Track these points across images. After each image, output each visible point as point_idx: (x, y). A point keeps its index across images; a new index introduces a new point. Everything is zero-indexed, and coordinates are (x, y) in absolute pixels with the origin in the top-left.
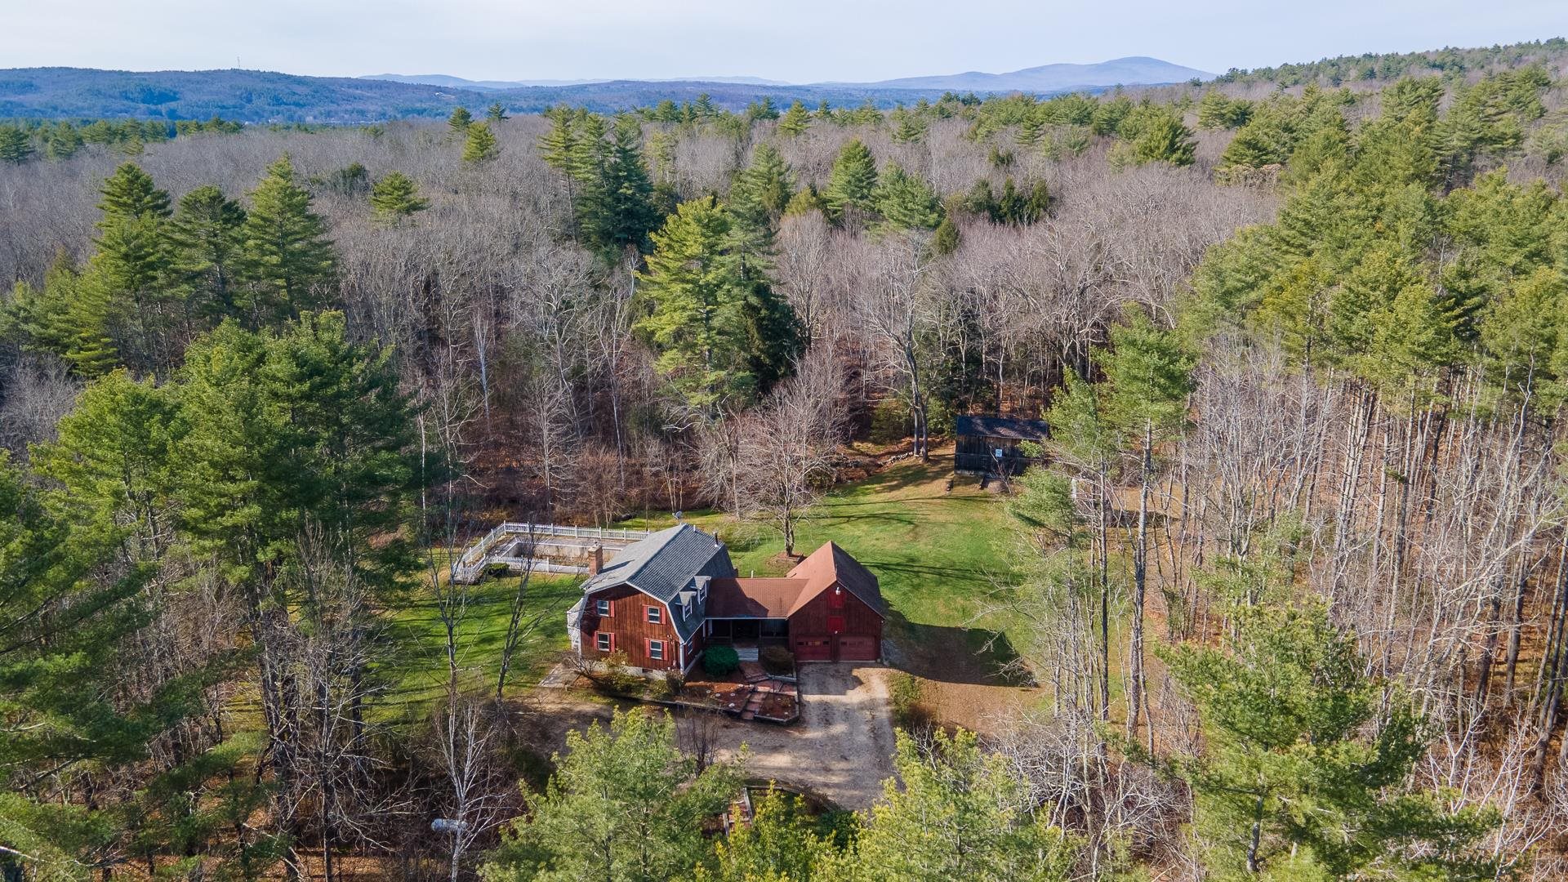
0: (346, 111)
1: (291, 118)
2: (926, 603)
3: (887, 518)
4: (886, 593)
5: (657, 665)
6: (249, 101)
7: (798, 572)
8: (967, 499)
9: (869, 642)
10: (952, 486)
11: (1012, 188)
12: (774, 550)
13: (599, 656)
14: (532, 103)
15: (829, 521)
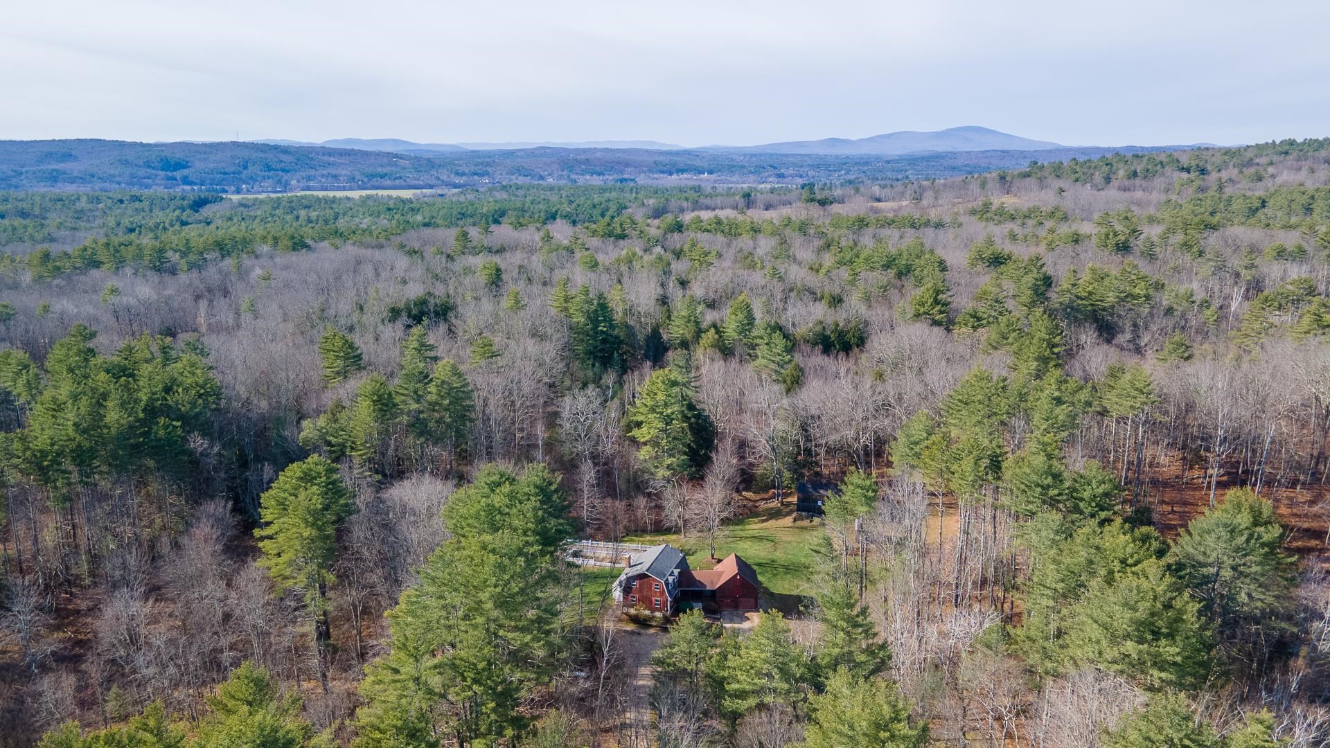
0: (323, 176)
1: (279, 182)
2: (780, 583)
3: (760, 539)
4: (760, 578)
5: (659, 610)
6: (246, 168)
7: (719, 567)
8: (803, 528)
9: (753, 601)
10: (795, 520)
11: (838, 325)
12: (706, 555)
13: (632, 606)
14: (473, 168)
15: (731, 539)
